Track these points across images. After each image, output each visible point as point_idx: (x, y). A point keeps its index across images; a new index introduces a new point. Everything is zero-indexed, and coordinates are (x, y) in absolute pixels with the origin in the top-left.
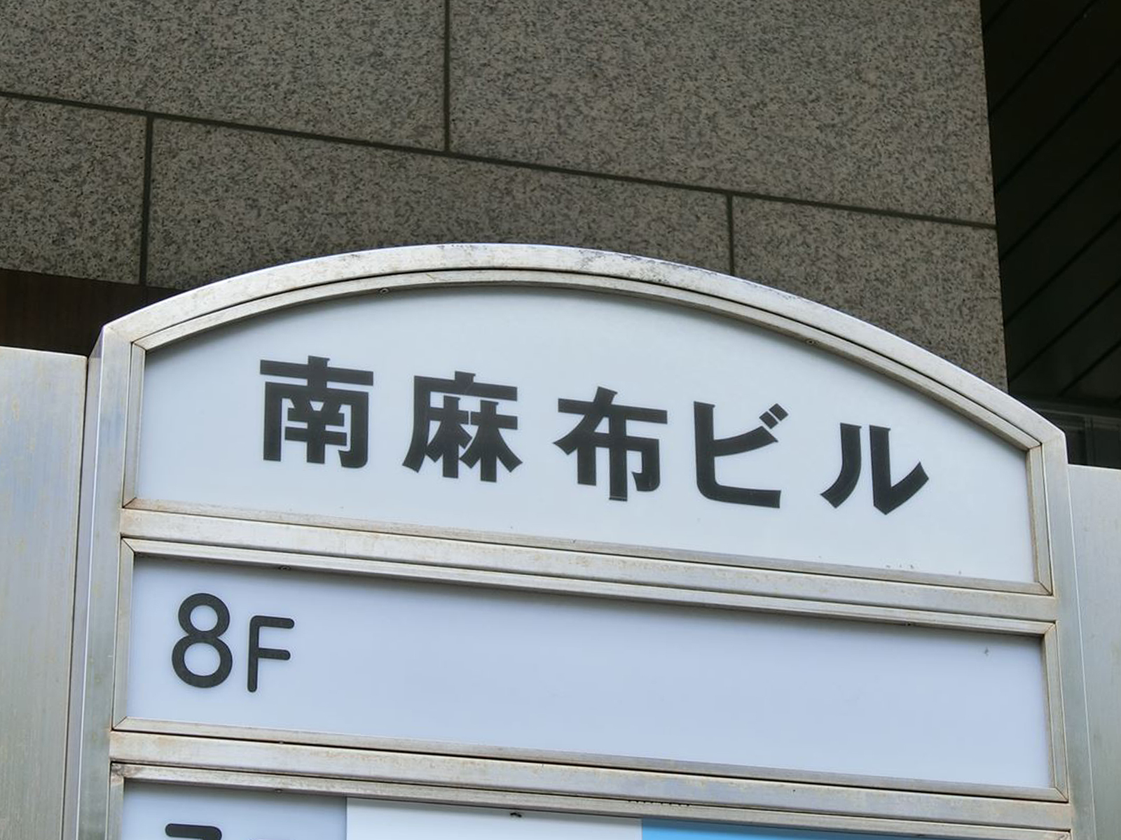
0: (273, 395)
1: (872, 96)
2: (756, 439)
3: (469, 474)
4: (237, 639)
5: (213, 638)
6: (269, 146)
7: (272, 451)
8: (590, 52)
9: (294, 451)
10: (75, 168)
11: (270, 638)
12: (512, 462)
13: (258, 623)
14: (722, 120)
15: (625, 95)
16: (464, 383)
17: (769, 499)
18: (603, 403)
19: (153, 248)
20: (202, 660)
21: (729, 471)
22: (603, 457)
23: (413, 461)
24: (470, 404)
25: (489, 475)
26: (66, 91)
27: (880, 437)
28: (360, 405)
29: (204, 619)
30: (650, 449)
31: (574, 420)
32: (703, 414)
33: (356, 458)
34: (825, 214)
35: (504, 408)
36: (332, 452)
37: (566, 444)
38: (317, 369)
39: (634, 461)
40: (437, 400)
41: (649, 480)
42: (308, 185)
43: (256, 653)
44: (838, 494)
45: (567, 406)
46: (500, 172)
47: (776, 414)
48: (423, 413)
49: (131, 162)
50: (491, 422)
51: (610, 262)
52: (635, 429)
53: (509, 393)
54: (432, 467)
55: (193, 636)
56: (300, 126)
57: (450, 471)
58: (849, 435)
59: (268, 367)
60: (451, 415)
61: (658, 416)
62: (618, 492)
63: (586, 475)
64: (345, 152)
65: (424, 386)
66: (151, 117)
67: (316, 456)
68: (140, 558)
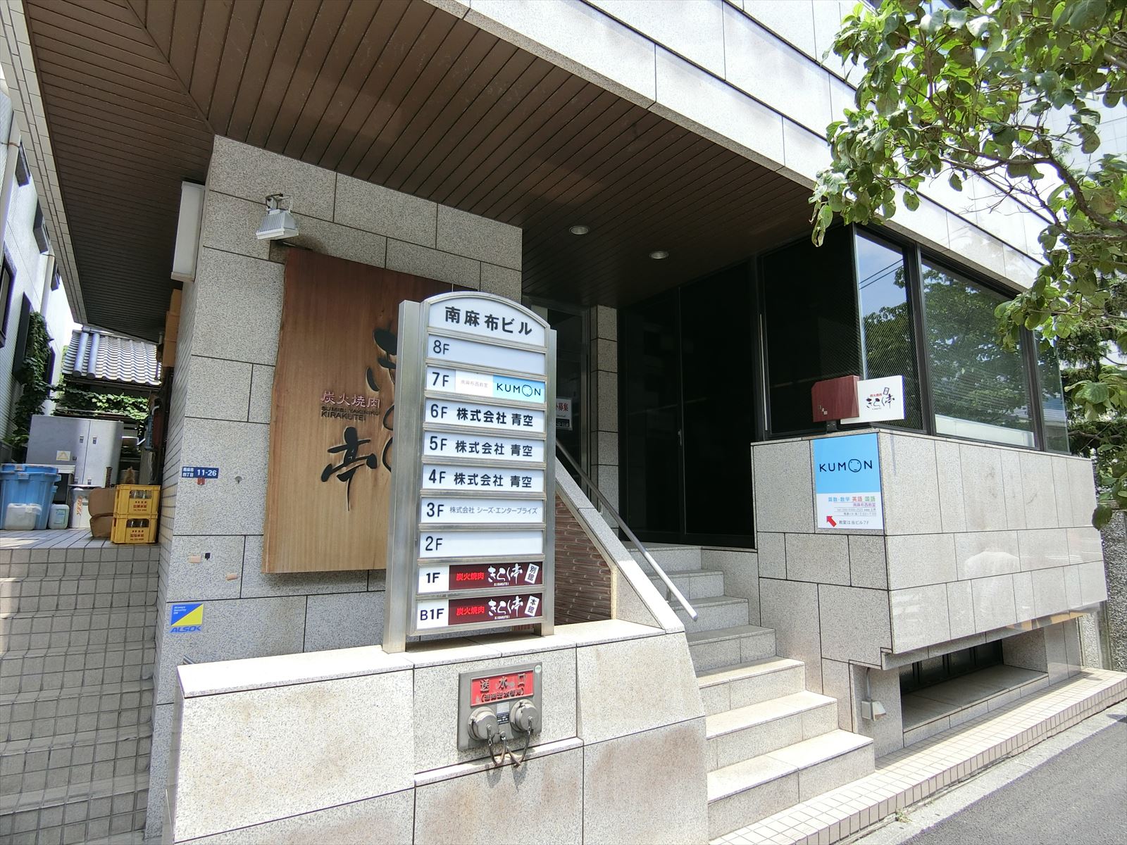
0: (447, 311)
1: (504, 247)
2: (510, 323)
3: (473, 325)
4: (442, 347)
5: (438, 346)
6: (406, 245)
7: (447, 320)
8: (460, 234)
9: (450, 320)
10: (374, 245)
11: (446, 347)
12: (478, 324)
13: (445, 345)
14: (481, 249)
15: (465, 242)
16: (472, 312)
17: (511, 332)
18: (490, 317)
19: (387, 261)
20: (437, 349)
21: (507, 327)
22: (490, 324)
23: (465, 323)
24: (473, 315)
25: (475, 326)
26: (373, 231)
27: (526, 324)
28: (458, 314)
29: (438, 344)
30: (496, 323)
31: (487, 319)
32: (504, 319)
33: (458, 322)
34: (495, 267)
35: (478, 316)
36: (455, 321)
37: (486, 322)
38: (453, 308)
39: (494, 325)
40: (469, 314)
41: (496, 328)
42: (413, 253)
43: (444, 349)
44: (520, 332)
45: (486, 317)
46: (445, 253)
47: (513, 320)
48: (467, 316)
49: (384, 245)
50: (476, 318)
51: (493, 296)
52: (495, 320)
53: (478, 314)
54: (468, 324)
55: (436, 346)
56: (412, 242)
57: (470, 325)
58: (522, 323)
59: (447, 308)
60: (470, 317)
61: (498, 319)
62: (492, 329)
63: (488, 327)
64: (419, 247)
65: (467, 312)
66: (387, 237)
67: (453, 321)
68: (430, 334)
